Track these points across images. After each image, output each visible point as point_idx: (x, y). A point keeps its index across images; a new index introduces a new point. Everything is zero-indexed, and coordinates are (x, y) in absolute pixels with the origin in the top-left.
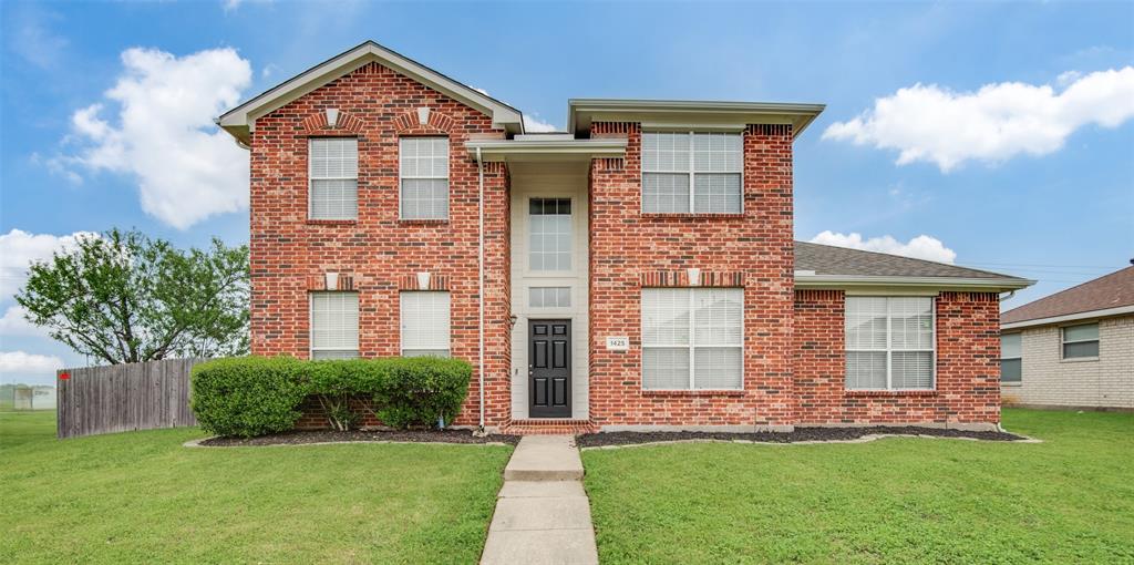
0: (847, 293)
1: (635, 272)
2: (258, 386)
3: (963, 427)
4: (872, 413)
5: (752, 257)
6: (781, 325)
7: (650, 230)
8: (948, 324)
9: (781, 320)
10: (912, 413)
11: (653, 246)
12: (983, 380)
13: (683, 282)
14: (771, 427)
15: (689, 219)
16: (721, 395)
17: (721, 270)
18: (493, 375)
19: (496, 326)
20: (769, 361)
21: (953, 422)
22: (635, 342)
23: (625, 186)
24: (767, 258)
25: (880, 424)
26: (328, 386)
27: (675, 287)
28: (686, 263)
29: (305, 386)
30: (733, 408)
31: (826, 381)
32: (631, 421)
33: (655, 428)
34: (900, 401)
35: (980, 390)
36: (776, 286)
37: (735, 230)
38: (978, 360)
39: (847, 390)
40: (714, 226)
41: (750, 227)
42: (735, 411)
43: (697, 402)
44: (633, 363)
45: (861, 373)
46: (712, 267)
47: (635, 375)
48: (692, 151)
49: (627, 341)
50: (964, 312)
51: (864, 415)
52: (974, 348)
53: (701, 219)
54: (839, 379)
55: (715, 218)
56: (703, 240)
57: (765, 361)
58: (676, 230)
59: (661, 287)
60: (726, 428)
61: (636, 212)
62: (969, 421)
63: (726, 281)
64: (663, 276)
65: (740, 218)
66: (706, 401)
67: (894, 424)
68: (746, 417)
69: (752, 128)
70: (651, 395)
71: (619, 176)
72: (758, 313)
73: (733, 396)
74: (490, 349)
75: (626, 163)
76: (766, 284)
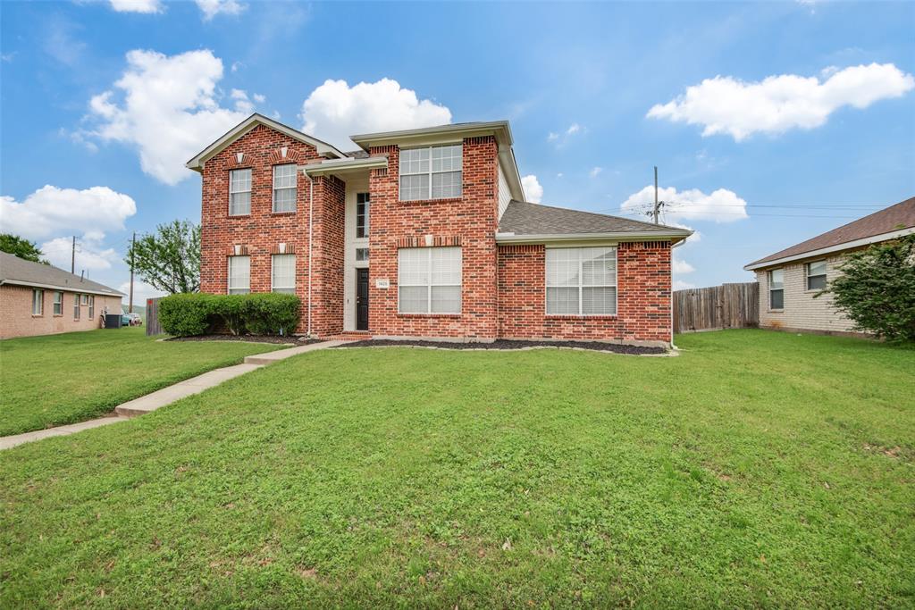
0: (546, 247)
1: (394, 239)
2: (183, 310)
3: (638, 344)
4: (565, 331)
5: (466, 226)
6: (486, 271)
7: (402, 212)
8: (625, 266)
9: (485, 267)
10: (596, 332)
11: (404, 222)
12: (656, 308)
13: (422, 244)
14: (478, 339)
15: (426, 203)
16: (445, 317)
17: (446, 235)
18: (315, 304)
19: (317, 274)
20: (478, 295)
21: (629, 340)
22: (394, 283)
23: (388, 185)
24: (476, 226)
25: (572, 339)
26: (215, 310)
27: (417, 247)
28: (424, 232)
29: (204, 310)
30: (453, 326)
31: (531, 308)
32: (390, 333)
33: (404, 338)
34: (587, 323)
35: (653, 316)
36: (482, 244)
37: (455, 209)
38: (651, 293)
39: (546, 315)
40: (442, 207)
41: (465, 206)
42: (455, 328)
43: (430, 321)
44: (392, 297)
45: (560, 303)
46: (440, 234)
47: (393, 304)
48: (431, 159)
49: (388, 282)
50: (639, 257)
51: (559, 333)
52: (647, 284)
53: (434, 203)
54: (540, 307)
55: (442, 202)
56: (434, 216)
57: (475, 295)
58: (418, 211)
59: (409, 247)
60: (449, 339)
61: (394, 201)
62: (643, 339)
63: (449, 243)
64: (410, 241)
65: (459, 201)
66: (436, 321)
67: (582, 340)
68: (462, 333)
69: (467, 141)
70: (402, 317)
71: (385, 180)
72: (470, 263)
73: (454, 318)
74: (314, 288)
75: (389, 170)
76: (475, 244)
